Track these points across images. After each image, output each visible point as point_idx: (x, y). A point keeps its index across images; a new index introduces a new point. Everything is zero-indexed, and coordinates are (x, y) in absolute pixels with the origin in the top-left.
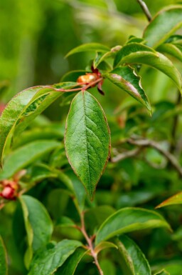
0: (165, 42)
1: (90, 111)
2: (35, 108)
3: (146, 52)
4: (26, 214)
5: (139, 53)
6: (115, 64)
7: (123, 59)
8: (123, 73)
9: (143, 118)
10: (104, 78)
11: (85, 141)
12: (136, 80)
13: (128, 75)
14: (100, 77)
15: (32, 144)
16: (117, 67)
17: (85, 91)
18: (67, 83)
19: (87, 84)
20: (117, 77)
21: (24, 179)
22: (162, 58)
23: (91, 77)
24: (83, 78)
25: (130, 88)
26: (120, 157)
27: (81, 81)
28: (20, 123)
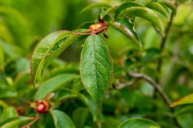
0: (152, 1)
1: (98, 48)
2: (58, 47)
3: (138, 8)
4: (56, 121)
5: (133, 8)
6: (116, 16)
7: (122, 12)
8: (122, 22)
9: (138, 59)
10: (108, 26)
11: (95, 69)
12: (131, 26)
13: (126, 23)
14: (105, 26)
15: (59, 77)
16: (117, 18)
17: (94, 35)
18: (81, 30)
19: (96, 30)
20: (118, 24)
21: (53, 100)
22: (150, 11)
23: (99, 26)
24: (93, 27)
25: (126, 31)
26: (121, 86)
27: (92, 29)
28: (48, 58)
